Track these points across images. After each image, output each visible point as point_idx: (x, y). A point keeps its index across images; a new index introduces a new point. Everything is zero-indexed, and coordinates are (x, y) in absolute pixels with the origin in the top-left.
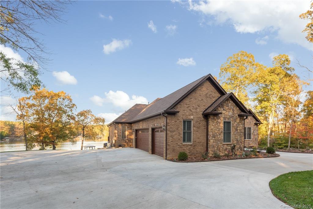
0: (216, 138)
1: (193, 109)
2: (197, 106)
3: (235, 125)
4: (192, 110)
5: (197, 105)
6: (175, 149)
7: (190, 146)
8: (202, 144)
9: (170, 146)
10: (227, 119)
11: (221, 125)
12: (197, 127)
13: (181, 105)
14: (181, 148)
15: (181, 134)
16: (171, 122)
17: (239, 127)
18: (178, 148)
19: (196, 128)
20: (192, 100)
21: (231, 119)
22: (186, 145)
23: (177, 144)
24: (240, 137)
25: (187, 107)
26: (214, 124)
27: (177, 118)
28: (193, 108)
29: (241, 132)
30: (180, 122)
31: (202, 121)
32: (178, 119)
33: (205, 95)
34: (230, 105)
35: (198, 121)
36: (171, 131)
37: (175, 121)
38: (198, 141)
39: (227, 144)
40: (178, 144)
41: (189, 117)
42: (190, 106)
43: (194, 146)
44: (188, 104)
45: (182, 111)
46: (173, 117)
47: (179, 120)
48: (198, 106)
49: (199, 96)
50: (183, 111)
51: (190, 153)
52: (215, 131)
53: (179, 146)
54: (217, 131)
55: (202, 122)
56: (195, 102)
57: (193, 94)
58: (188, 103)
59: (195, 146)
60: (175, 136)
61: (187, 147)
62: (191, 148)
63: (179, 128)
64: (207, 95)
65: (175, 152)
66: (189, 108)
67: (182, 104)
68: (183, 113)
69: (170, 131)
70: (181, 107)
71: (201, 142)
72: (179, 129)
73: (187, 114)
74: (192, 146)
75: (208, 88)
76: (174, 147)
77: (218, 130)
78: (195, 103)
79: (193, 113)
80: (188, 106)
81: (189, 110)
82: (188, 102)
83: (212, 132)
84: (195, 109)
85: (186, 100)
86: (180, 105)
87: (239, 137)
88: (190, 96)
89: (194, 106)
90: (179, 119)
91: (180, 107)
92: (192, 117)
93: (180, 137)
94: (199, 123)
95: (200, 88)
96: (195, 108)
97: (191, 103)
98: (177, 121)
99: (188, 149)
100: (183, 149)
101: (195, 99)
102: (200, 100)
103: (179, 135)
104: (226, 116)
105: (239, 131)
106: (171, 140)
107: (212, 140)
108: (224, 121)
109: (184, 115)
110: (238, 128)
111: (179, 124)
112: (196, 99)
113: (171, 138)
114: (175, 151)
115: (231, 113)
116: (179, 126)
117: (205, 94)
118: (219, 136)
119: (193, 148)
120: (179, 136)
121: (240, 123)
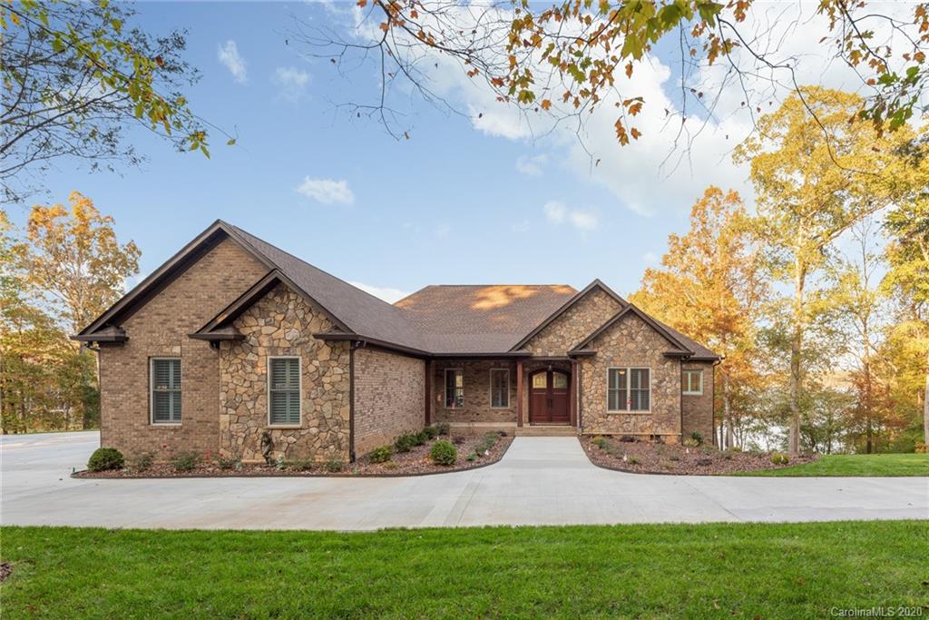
0: (241, 410)
1: (179, 326)
2: (192, 317)
3: (312, 368)
4: (177, 329)
5: (194, 314)
6: (125, 439)
7: (172, 433)
8: (212, 427)
9: (111, 430)
10: (280, 352)
11: (259, 369)
12: (194, 378)
13: (142, 317)
14: (143, 436)
15: (142, 399)
16: (111, 367)
17: (328, 374)
18: (135, 436)
19: (192, 381)
20: (176, 300)
21: (298, 350)
22: (159, 428)
23: (131, 425)
24: (334, 407)
25: (161, 323)
26: (234, 367)
27: (130, 355)
28: (180, 323)
29: (338, 392)
30: (138, 364)
31: (211, 361)
32: (132, 358)
33: (220, 283)
34: (291, 307)
35: (199, 361)
36: (112, 390)
37: (123, 364)
38: (198, 419)
39: (283, 430)
40: (136, 425)
41: (167, 350)
42: (169, 317)
43: (184, 433)
44: (165, 315)
45: (145, 335)
46: (119, 352)
47: (136, 361)
48: (199, 318)
49: (201, 287)
50: (149, 334)
51: (172, 451)
52: (235, 390)
53: (136, 431)
54: (243, 390)
55: (211, 364)
56: (186, 306)
57: (180, 284)
58: (163, 312)
59: (187, 432)
60: (124, 403)
61: (163, 434)
62: (176, 439)
63: (136, 381)
64: (228, 283)
65: (126, 447)
66: (168, 325)
67: (145, 314)
68: (150, 340)
69: (109, 391)
70: (142, 323)
71: (208, 422)
72: (136, 384)
73: (162, 341)
74: (180, 432)
75: (232, 262)
76: (122, 433)
77: (247, 384)
78: (185, 309)
79: (180, 338)
80: (164, 317)
81: (168, 329)
82: (163, 308)
83: (227, 392)
84: (187, 326)
85: (156, 303)
86: (138, 318)
87: (330, 408)
88: (168, 291)
89: (184, 317)
90: (135, 358)
91: (139, 323)
92: (177, 350)
93: (140, 407)
94: (201, 367)
95: (201, 265)
96: (187, 323)
97: (174, 308)
98: (131, 364)
99: (165, 439)
100: (150, 439)
101: (187, 297)
102: (204, 300)
103: (135, 401)
104: (276, 342)
105: (327, 387)
106: (114, 416)
107: (228, 416)
108: (273, 357)
109: (152, 344)
110: (325, 380)
111: (137, 370)
112: (191, 297)
113: (113, 410)
114: (125, 445)
115: (294, 333)
116: (135, 375)
117: (221, 280)
118: (250, 405)
119: (183, 439)
120: (135, 404)
121: (334, 363)
